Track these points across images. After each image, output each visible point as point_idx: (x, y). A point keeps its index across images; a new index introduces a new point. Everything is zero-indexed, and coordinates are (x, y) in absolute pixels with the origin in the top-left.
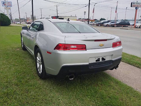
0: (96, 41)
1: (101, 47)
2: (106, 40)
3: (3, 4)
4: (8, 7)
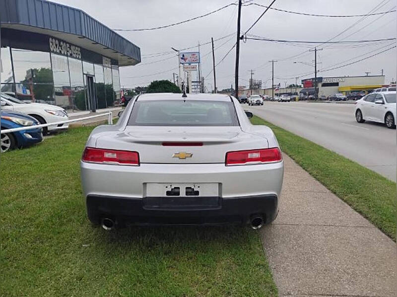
0: (165, 144)
1: (183, 159)
2: (200, 144)
3: (182, 58)
4: (192, 64)
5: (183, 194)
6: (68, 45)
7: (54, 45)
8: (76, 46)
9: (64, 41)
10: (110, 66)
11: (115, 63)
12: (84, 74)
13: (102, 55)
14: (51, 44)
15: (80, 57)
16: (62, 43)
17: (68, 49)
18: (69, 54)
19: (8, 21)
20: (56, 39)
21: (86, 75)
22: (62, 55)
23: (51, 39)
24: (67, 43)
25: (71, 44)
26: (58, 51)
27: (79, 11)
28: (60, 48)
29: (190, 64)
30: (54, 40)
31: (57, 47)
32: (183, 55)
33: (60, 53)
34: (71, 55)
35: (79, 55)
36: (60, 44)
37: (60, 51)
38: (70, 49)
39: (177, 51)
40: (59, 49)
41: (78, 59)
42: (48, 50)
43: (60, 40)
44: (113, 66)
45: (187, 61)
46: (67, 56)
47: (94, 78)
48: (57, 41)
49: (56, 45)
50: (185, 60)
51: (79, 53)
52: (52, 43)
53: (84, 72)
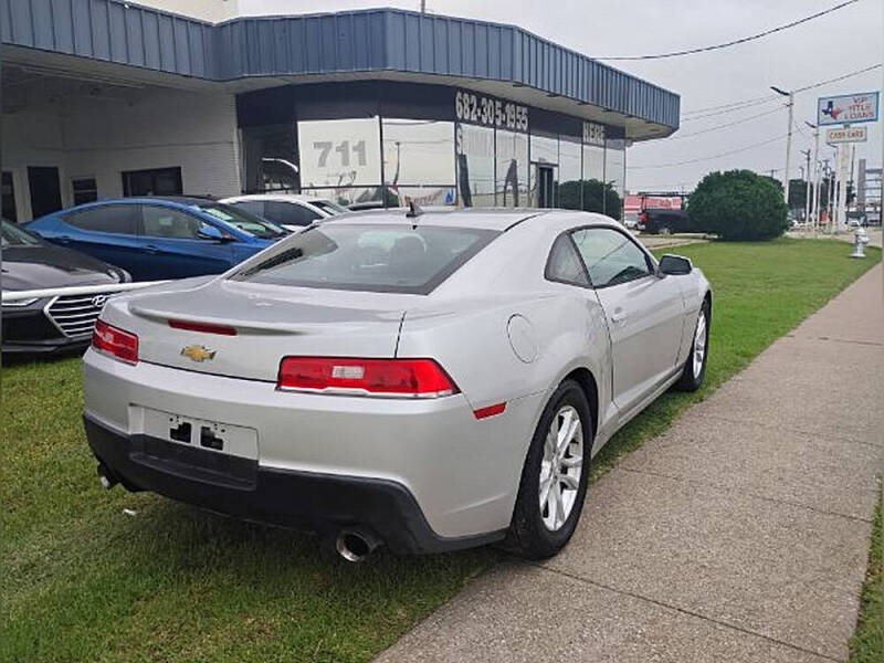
3: (826, 112)
4: (853, 125)
5: (195, 441)
6: (498, 104)
7: (466, 107)
8: (516, 104)
9: (489, 97)
10: (602, 142)
11: (616, 134)
12: (531, 163)
13: (582, 120)
14: (458, 104)
15: (525, 128)
16: (484, 100)
17: (499, 112)
18: (499, 123)
19: (352, 68)
20: (470, 92)
21: (536, 163)
22: (484, 125)
23: (459, 94)
24: (495, 99)
25: (505, 102)
26: (474, 118)
27: (511, 29)
28: (479, 111)
29: (847, 126)
30: (466, 96)
31: (471, 110)
32: (830, 104)
33: (479, 122)
34: (504, 123)
35: (524, 122)
36: (479, 101)
37: (479, 118)
38: (503, 111)
39: (786, 94)
40: (476, 113)
41: (522, 131)
42: (451, 117)
43: (479, 95)
44: (608, 141)
45: (840, 117)
46: (494, 126)
47: (555, 169)
48: (473, 97)
49: (471, 106)
50: (834, 115)
51: (525, 118)
52: (461, 101)
53: (532, 159)
